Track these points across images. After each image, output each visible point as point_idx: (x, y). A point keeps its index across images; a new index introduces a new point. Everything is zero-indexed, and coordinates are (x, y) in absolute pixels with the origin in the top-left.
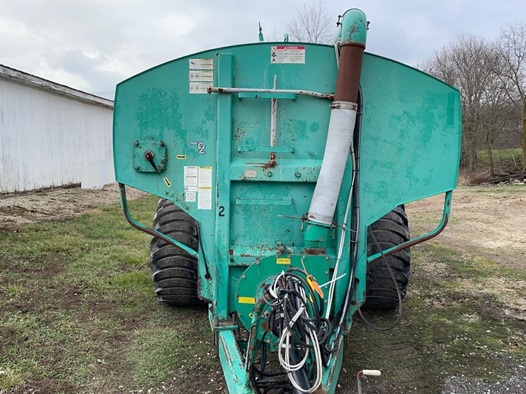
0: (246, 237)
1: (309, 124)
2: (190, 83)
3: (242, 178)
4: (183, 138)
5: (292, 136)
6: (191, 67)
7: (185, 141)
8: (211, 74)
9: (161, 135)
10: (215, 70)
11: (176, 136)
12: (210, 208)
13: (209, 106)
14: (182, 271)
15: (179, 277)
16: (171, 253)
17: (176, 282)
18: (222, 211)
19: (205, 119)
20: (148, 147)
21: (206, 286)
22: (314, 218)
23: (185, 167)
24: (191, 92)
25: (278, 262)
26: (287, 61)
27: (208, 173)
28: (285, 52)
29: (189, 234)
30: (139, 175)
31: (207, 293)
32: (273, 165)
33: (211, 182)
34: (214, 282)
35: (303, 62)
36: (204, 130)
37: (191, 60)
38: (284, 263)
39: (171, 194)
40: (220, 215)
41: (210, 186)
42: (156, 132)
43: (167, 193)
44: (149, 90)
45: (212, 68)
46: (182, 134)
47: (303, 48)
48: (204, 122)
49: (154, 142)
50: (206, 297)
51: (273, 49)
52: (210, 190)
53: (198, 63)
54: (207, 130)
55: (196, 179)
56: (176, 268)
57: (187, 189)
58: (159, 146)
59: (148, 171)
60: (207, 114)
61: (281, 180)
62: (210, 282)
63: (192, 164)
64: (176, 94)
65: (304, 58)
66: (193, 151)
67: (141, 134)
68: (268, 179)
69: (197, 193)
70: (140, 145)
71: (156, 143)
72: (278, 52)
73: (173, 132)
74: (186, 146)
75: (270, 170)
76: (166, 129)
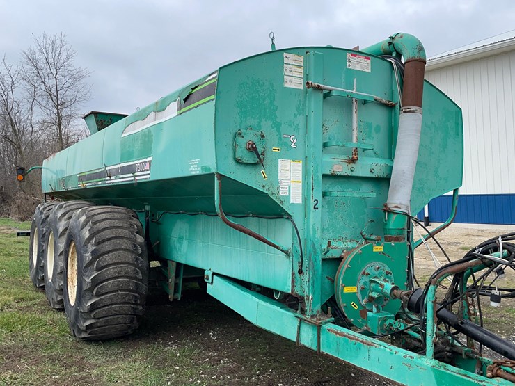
0: (329, 230)
1: (374, 126)
2: (285, 77)
3: (331, 172)
4: (278, 130)
5: (363, 136)
6: (286, 60)
7: (280, 133)
8: (302, 70)
9: (259, 125)
10: (305, 67)
11: (273, 128)
12: (301, 202)
13: (300, 101)
14: (127, 295)
15: (120, 303)
16: (114, 275)
17: (117, 309)
18: (316, 204)
19: (296, 112)
20: (250, 137)
21: (299, 282)
22: (399, 208)
23: (280, 160)
24: (285, 85)
25: (374, 250)
26: (358, 68)
27: (298, 166)
28: (357, 60)
29: (133, 252)
30: (238, 166)
31: (299, 289)
32: (353, 161)
33: (301, 176)
34: (306, 277)
35: (369, 71)
36: (295, 125)
37: (285, 54)
38: (379, 250)
39: (267, 187)
40: (315, 208)
41: (301, 180)
42: (254, 122)
43: (263, 186)
44: (248, 79)
45: (302, 65)
46: (277, 126)
47: (369, 59)
48: (295, 116)
49: (255, 132)
50: (299, 293)
51: (349, 55)
52: (301, 184)
53: (290, 58)
54: (298, 125)
55: (288, 172)
56: (119, 293)
57: (281, 182)
58: (260, 137)
59: (249, 162)
60: (298, 109)
61: (360, 175)
62: (302, 277)
63: (285, 158)
64: (273, 86)
65: (370, 67)
66: (285, 144)
67: (241, 123)
68: (350, 174)
69: (289, 186)
70: (243, 135)
71: (257, 133)
72: (352, 59)
73: (270, 123)
74: (280, 139)
75: (352, 165)
76: (264, 120)
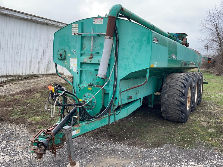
2: (72, 32)
3: (83, 62)
4: (70, 49)
5: (99, 48)
6: (72, 27)
8: (77, 29)
9: (64, 48)
12: (76, 71)
18: (78, 72)
20: (61, 52)
23: (70, 58)
24: (72, 35)
25: (88, 89)
26: (98, 23)
27: (76, 60)
28: (97, 20)
36: (75, 47)
37: (72, 25)
39: (66, 66)
44: (62, 35)
45: (77, 27)
46: (70, 48)
47: (102, 19)
48: (75, 44)
49: (62, 50)
51: (94, 19)
55: (73, 62)
57: (70, 65)
58: (64, 51)
59: (60, 59)
63: (72, 57)
64: (68, 35)
65: (102, 22)
66: (72, 53)
68: (90, 62)
69: (73, 66)
70: (59, 51)
73: (67, 47)
74: (70, 52)
75: (91, 59)
76: (66, 46)
